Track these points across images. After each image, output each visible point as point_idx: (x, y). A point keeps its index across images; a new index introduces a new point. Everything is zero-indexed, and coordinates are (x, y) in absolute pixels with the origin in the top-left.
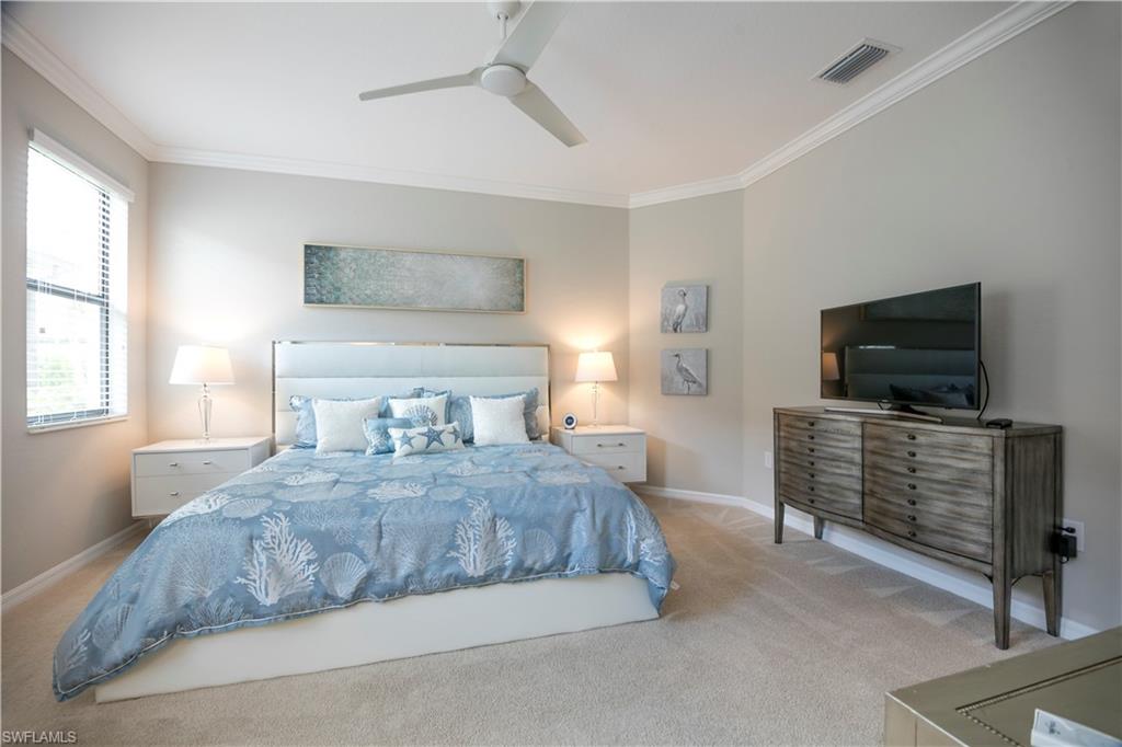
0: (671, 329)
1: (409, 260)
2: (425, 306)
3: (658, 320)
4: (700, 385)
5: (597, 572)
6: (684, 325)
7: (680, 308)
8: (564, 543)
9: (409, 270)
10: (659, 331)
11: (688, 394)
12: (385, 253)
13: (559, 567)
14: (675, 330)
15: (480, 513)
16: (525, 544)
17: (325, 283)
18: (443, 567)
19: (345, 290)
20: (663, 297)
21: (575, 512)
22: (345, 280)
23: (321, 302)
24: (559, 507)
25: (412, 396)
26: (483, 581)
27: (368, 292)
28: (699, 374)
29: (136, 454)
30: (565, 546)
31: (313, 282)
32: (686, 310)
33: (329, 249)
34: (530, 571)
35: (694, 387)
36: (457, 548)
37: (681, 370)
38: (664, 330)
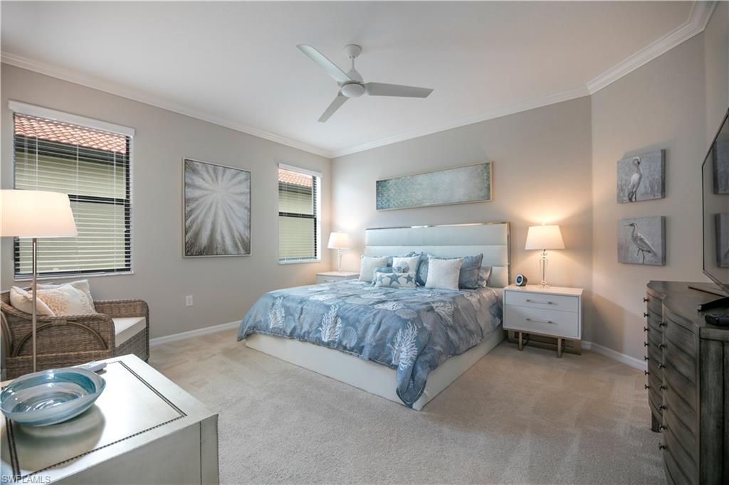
0: (626, 198)
1: (420, 178)
2: (429, 204)
3: (615, 191)
4: (655, 255)
5: (367, 359)
6: (638, 194)
7: (635, 177)
8: (361, 339)
9: (420, 184)
10: (616, 201)
11: (643, 264)
12: (409, 178)
13: (358, 350)
14: (630, 200)
15: (333, 313)
16: (345, 333)
17: (384, 198)
18: (315, 334)
19: (391, 200)
20: (618, 169)
21: (370, 324)
22: (392, 195)
23: (383, 208)
24: (363, 318)
25: (407, 256)
26: (328, 345)
27: (401, 200)
28: (654, 242)
29: (317, 275)
30: (362, 341)
31: (379, 199)
32: (640, 178)
33: (385, 181)
34: (345, 348)
35: (649, 257)
36: (321, 326)
37: (635, 239)
38: (620, 201)
